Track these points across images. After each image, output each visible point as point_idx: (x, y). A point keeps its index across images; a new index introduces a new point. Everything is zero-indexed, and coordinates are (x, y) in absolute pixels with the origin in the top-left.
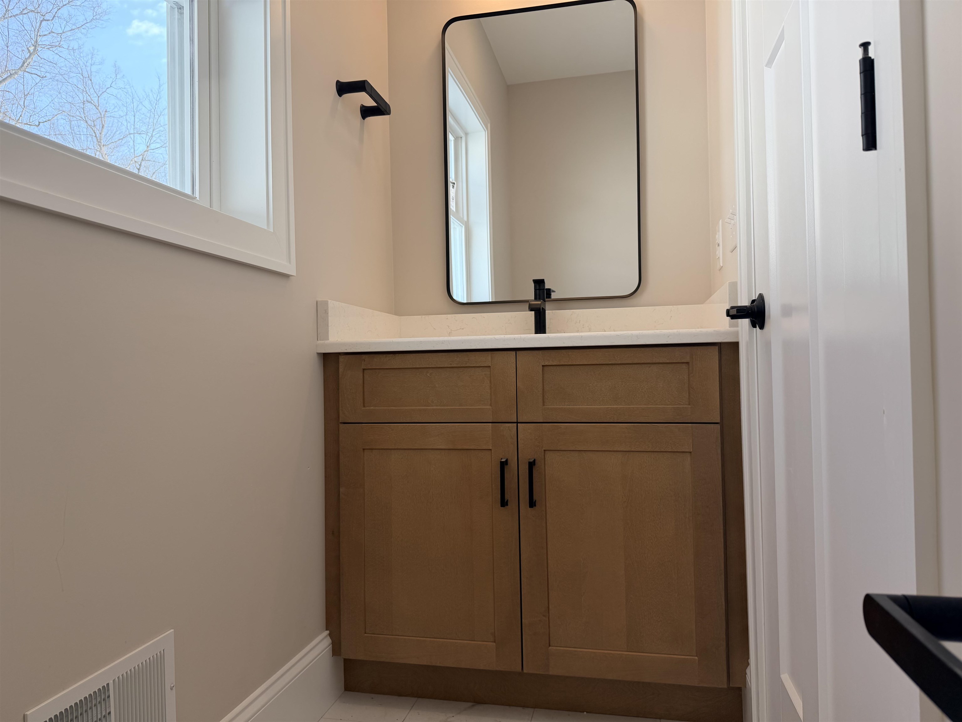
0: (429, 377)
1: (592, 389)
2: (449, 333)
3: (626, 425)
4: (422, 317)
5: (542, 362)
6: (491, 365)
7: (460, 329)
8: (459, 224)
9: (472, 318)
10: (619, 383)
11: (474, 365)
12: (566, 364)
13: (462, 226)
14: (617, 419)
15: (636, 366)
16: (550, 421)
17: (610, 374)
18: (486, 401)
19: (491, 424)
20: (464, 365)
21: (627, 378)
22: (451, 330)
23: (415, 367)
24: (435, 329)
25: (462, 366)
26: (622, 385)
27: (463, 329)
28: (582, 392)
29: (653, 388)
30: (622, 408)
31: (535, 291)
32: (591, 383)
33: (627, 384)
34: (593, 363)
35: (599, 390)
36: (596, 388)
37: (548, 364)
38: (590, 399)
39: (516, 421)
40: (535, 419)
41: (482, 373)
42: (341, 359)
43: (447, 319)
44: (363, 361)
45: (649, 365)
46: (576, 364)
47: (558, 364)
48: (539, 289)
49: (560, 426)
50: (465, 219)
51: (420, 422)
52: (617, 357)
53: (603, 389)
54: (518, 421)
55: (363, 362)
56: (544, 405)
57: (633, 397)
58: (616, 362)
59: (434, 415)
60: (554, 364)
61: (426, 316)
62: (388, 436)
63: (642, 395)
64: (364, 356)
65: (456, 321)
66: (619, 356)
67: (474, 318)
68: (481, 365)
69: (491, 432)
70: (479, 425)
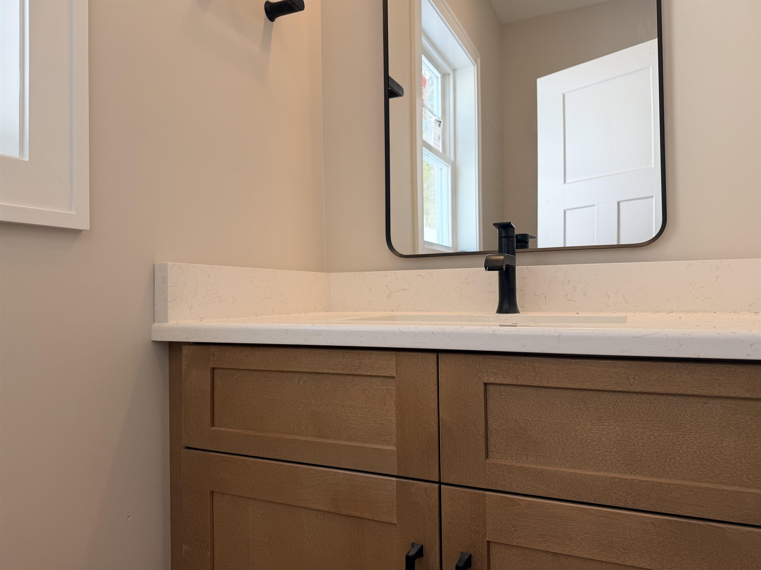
0: (302, 386)
1: (581, 437)
2: (388, 295)
3: (652, 518)
4: (355, 274)
5: (484, 377)
6: (395, 376)
7: (402, 289)
8: (445, 164)
9: (417, 276)
10: (638, 430)
11: (369, 373)
12: (529, 383)
13: (448, 166)
14: (634, 503)
15: (674, 398)
16: (500, 489)
17: (619, 411)
18: (389, 436)
19: (395, 479)
20: (353, 372)
21: (654, 422)
22: (391, 291)
23: (281, 369)
24: (371, 289)
25: (350, 373)
26: (644, 433)
27: (405, 290)
28: (561, 440)
29: (713, 447)
30: (643, 481)
31: (499, 239)
32: (579, 425)
33: (656, 434)
34: (584, 387)
35: (595, 439)
36: (589, 434)
37: (494, 382)
38: (577, 455)
39: (437, 480)
40: (471, 481)
41: (382, 387)
42: (185, 350)
43: (386, 276)
44: (212, 356)
45: (703, 400)
46: (548, 385)
47: (515, 382)
48: (505, 237)
49: (517, 501)
50: (452, 158)
51: (287, 460)
52: (634, 378)
53: (604, 439)
54: (441, 481)
55: (212, 358)
56: (487, 457)
57: (668, 460)
58: (632, 389)
59: (308, 452)
60: (505, 383)
61: (360, 272)
62: (243, 477)
63: (688, 460)
64: (213, 348)
65: (397, 279)
66: (638, 377)
67: (419, 275)
68: (380, 375)
69: (395, 493)
70: (377, 478)
